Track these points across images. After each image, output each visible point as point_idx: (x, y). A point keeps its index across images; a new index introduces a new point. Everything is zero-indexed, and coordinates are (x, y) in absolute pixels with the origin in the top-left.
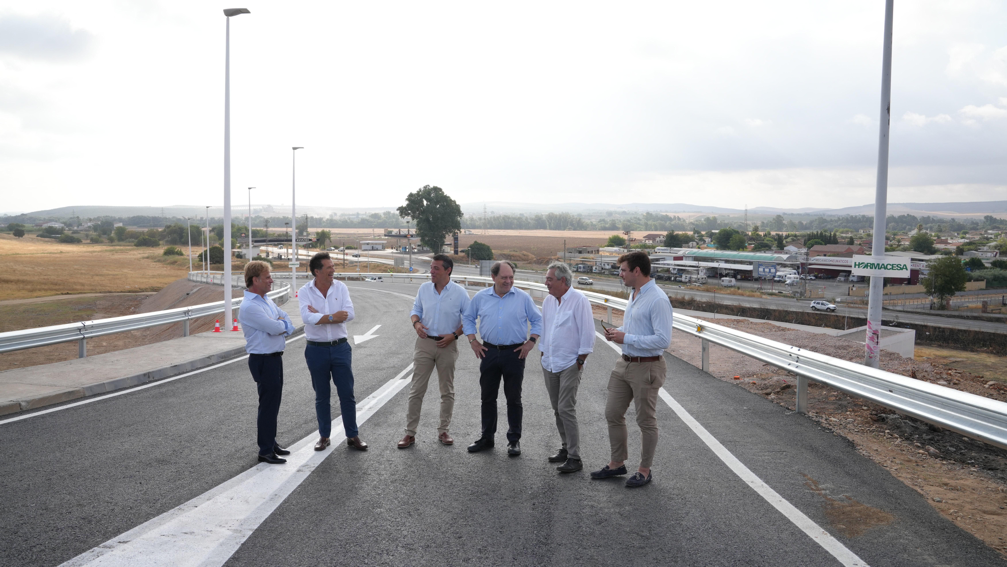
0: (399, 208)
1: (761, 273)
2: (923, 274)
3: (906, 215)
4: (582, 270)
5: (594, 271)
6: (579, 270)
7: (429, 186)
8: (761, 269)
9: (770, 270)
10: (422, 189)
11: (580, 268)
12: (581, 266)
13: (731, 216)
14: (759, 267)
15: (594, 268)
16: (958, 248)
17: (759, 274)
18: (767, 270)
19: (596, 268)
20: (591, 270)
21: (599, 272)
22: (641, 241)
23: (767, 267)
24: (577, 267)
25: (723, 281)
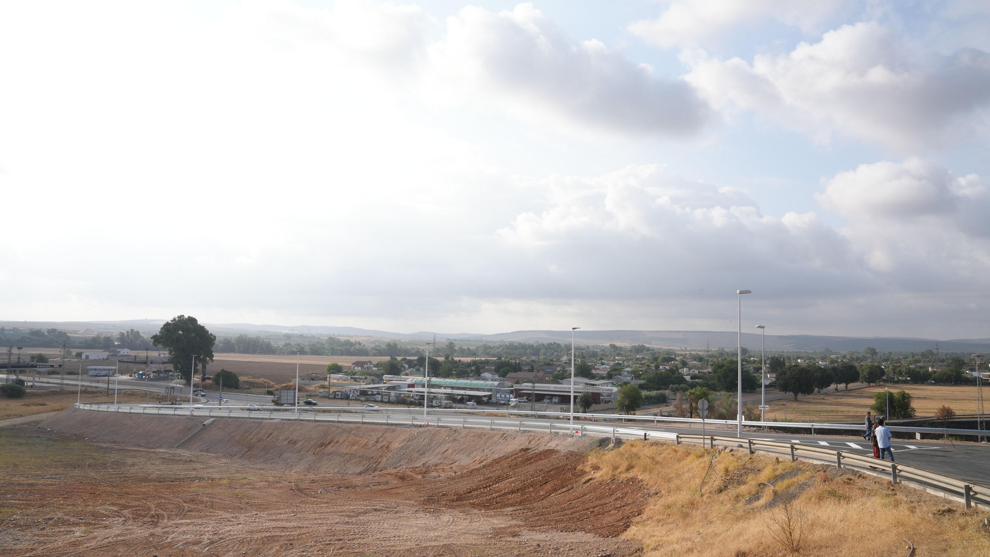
0: (154, 336)
1: (498, 398)
2: (603, 396)
3: (553, 343)
4: (339, 397)
5: (350, 398)
6: (337, 397)
7: (183, 316)
8: (498, 395)
9: (505, 396)
10: (177, 319)
11: (338, 395)
12: (339, 393)
13: (402, 341)
14: (497, 394)
15: (351, 396)
16: (608, 373)
17: (497, 399)
18: (503, 396)
19: (353, 396)
20: (349, 396)
21: (355, 398)
22: (350, 367)
23: (503, 393)
24: (334, 394)
25: (468, 405)
